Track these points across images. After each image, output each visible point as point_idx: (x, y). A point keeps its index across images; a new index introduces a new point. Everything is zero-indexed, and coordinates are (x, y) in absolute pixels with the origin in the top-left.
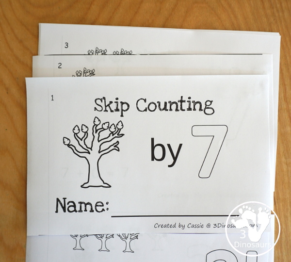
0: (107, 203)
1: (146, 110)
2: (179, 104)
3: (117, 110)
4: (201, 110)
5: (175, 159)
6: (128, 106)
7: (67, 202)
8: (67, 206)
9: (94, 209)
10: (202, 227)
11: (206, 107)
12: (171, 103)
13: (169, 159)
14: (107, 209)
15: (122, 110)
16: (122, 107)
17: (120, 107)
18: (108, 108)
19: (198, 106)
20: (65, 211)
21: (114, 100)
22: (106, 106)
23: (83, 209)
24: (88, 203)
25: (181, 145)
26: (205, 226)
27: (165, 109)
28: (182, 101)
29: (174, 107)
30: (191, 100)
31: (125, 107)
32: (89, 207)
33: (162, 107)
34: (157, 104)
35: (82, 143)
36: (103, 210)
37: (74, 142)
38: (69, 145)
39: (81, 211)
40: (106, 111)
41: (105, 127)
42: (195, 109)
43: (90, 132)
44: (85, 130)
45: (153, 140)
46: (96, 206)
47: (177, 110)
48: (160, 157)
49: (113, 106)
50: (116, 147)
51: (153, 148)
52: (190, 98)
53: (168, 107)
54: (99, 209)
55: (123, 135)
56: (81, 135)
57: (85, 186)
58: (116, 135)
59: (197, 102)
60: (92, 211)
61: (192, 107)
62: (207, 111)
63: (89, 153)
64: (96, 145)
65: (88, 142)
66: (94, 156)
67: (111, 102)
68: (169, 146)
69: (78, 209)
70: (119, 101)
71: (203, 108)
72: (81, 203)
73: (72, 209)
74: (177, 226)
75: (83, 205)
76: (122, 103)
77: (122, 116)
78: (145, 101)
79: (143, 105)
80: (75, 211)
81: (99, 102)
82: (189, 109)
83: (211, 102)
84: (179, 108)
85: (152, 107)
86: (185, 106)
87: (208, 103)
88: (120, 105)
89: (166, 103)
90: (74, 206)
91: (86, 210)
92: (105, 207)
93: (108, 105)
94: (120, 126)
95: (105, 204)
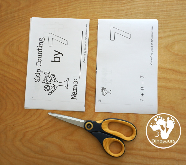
0: (74, 80)
1: (41, 63)
2: (39, 50)
3: (40, 74)
4: (42, 43)
5: (60, 53)
6: (39, 69)
7: (72, 95)
8: (74, 95)
9: (76, 85)
10: (86, 45)
11: (42, 41)
12: (39, 53)
13: (60, 55)
14: (77, 80)
15: (40, 72)
16: (39, 72)
17: (39, 73)
18: (39, 77)
19: (41, 44)
20: (76, 96)
21: (36, 74)
22: (38, 78)
23: (76, 89)
24: (74, 87)
25: (55, 51)
26: (86, 43)
27: (41, 56)
28: (39, 49)
29: (40, 52)
30: (39, 46)
31: (39, 71)
32: (75, 87)
33: (40, 57)
34: (39, 58)
35: (51, 88)
36: (77, 81)
37: (50, 91)
38: (51, 93)
39: (76, 90)
40: (40, 78)
41: (46, 79)
42: (42, 45)
43: (47, 84)
44: (46, 86)
45: (52, 61)
46: (75, 84)
47: (42, 51)
48: (59, 59)
49: (38, 75)
50: (53, 75)
51: (55, 61)
52: (38, 46)
53: (40, 55)
54: (76, 83)
55: (49, 72)
56: (48, 88)
57: (67, 88)
58: (49, 75)
59: (40, 44)
60: (77, 86)
61: (41, 46)
62: (43, 40)
63: (55, 85)
64: (52, 82)
65: (51, 85)
66: (56, 84)
67: (37, 76)
68: (55, 55)
69: (75, 91)
70: (36, 73)
71: (42, 42)
72: (73, 90)
73: (75, 93)
74: (85, 54)
75: (74, 89)
76: (37, 71)
77: (42, 72)
78: (37, 63)
79: (39, 64)
80: (76, 92)
81: (36, 80)
82: (42, 47)
83: (40, 38)
84: (41, 50)
85: (40, 60)
86: (40, 48)
87: (40, 40)
88: (38, 73)
89: (39, 55)
90: (74, 92)
91: (76, 88)
92: (76, 81)
93: (38, 77)
94: (46, 73)
95: (75, 81)
